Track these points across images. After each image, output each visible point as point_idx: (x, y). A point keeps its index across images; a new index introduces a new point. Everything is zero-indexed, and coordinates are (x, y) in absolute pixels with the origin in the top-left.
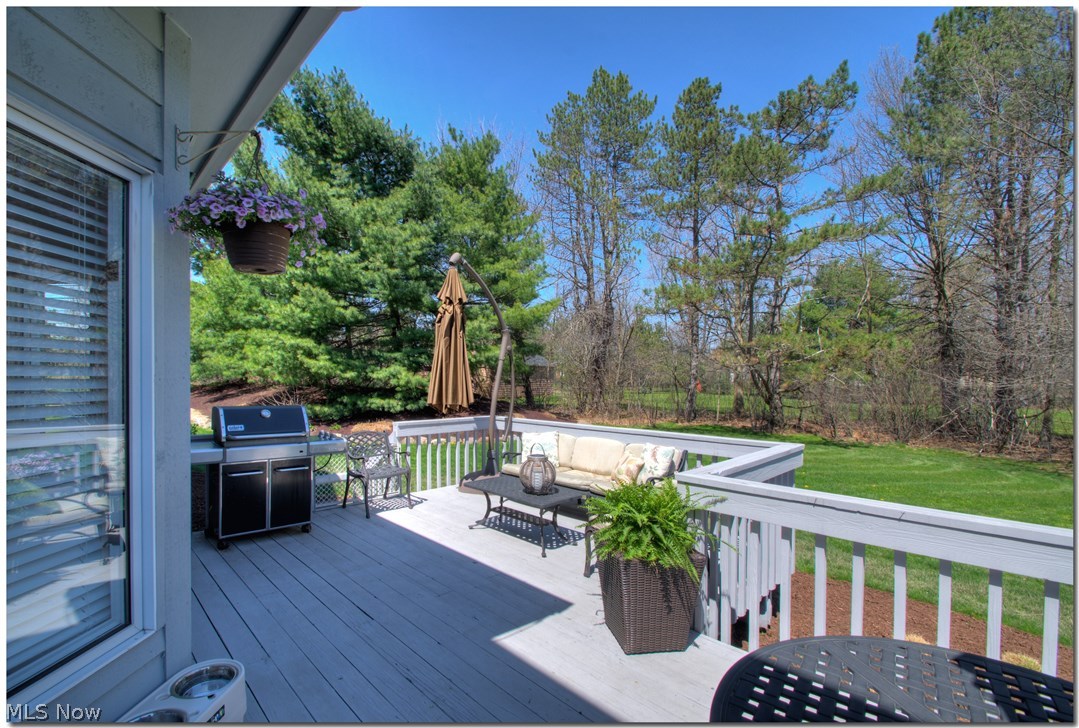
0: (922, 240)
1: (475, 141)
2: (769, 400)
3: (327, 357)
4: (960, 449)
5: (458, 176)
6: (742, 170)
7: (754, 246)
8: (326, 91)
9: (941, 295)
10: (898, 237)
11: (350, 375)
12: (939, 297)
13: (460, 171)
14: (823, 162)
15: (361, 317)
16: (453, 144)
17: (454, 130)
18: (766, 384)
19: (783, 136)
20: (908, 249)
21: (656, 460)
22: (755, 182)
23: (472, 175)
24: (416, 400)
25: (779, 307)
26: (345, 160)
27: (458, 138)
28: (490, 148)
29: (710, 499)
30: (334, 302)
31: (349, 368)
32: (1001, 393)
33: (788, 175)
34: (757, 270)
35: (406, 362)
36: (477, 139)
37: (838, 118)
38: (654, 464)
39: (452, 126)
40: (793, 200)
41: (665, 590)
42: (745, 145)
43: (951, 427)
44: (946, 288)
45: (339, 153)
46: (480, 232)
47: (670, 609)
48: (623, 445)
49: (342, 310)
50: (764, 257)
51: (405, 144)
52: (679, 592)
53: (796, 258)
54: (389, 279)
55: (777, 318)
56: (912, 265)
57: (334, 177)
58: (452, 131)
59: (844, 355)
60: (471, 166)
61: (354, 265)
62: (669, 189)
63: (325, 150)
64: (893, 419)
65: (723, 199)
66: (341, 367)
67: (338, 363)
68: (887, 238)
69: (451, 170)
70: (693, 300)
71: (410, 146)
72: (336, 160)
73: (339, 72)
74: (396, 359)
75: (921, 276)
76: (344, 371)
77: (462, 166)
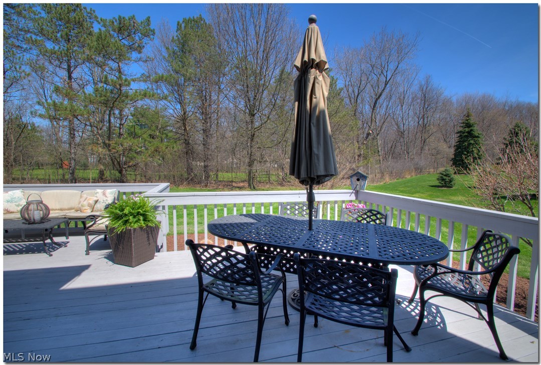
0: (178, 106)
2: (120, 172)
4: (195, 187)
6: (100, 48)
7: (112, 92)
9: (185, 129)
10: (170, 103)
12: (185, 130)
14: (140, 59)
18: (119, 163)
19: (121, 38)
20: (173, 108)
21: (106, 197)
22: (108, 56)
25: (123, 125)
29: (158, 201)
32: (205, 167)
33: (125, 60)
34: (113, 104)
37: (147, 42)
38: (105, 199)
40: (126, 73)
41: (148, 237)
42: (103, 36)
43: (192, 180)
44: (187, 127)
47: (149, 243)
48: (80, 192)
50: (117, 99)
52: (153, 236)
53: (131, 102)
55: (121, 130)
56: (175, 116)
59: (156, 151)
62: (49, 39)
64: (174, 178)
65: (89, 59)
68: (166, 102)
70: (76, 114)
75: (179, 121)
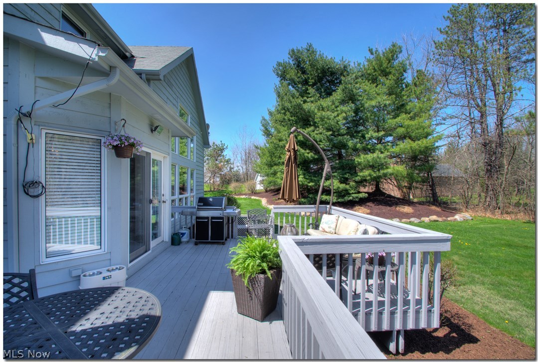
1: (384, 51)
3: (302, 176)
5: (374, 74)
8: (305, 56)
11: (311, 184)
13: (375, 70)
15: (316, 157)
16: (372, 57)
17: (372, 49)
23: (382, 71)
24: (343, 196)
26: (313, 85)
27: (374, 53)
28: (394, 52)
30: (303, 151)
31: (312, 181)
35: (338, 177)
36: (386, 49)
39: (371, 48)
45: (311, 82)
46: (381, 103)
49: (307, 155)
51: (342, 67)
54: (327, 137)
57: (309, 94)
58: (371, 51)
60: (381, 66)
61: (312, 133)
63: (305, 82)
66: (308, 181)
67: (307, 179)
69: (369, 72)
71: (345, 67)
72: (309, 86)
73: (309, 44)
74: (335, 176)
76: (309, 183)
77: (376, 68)
